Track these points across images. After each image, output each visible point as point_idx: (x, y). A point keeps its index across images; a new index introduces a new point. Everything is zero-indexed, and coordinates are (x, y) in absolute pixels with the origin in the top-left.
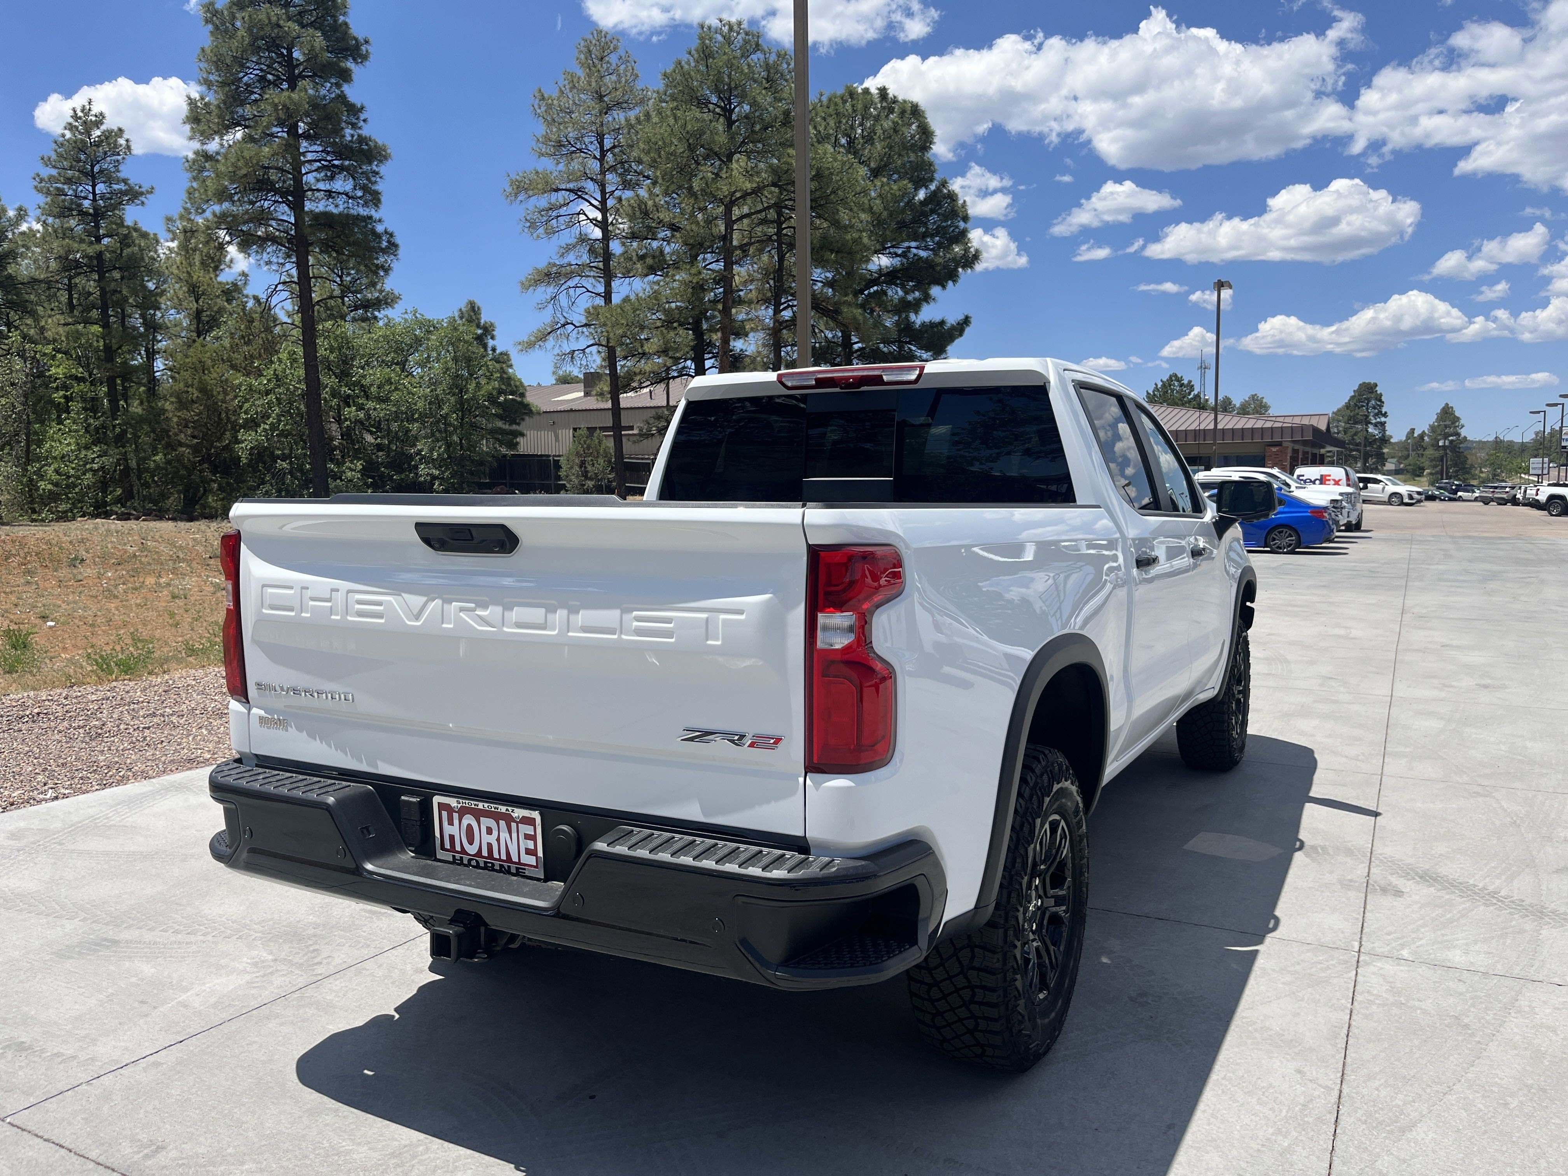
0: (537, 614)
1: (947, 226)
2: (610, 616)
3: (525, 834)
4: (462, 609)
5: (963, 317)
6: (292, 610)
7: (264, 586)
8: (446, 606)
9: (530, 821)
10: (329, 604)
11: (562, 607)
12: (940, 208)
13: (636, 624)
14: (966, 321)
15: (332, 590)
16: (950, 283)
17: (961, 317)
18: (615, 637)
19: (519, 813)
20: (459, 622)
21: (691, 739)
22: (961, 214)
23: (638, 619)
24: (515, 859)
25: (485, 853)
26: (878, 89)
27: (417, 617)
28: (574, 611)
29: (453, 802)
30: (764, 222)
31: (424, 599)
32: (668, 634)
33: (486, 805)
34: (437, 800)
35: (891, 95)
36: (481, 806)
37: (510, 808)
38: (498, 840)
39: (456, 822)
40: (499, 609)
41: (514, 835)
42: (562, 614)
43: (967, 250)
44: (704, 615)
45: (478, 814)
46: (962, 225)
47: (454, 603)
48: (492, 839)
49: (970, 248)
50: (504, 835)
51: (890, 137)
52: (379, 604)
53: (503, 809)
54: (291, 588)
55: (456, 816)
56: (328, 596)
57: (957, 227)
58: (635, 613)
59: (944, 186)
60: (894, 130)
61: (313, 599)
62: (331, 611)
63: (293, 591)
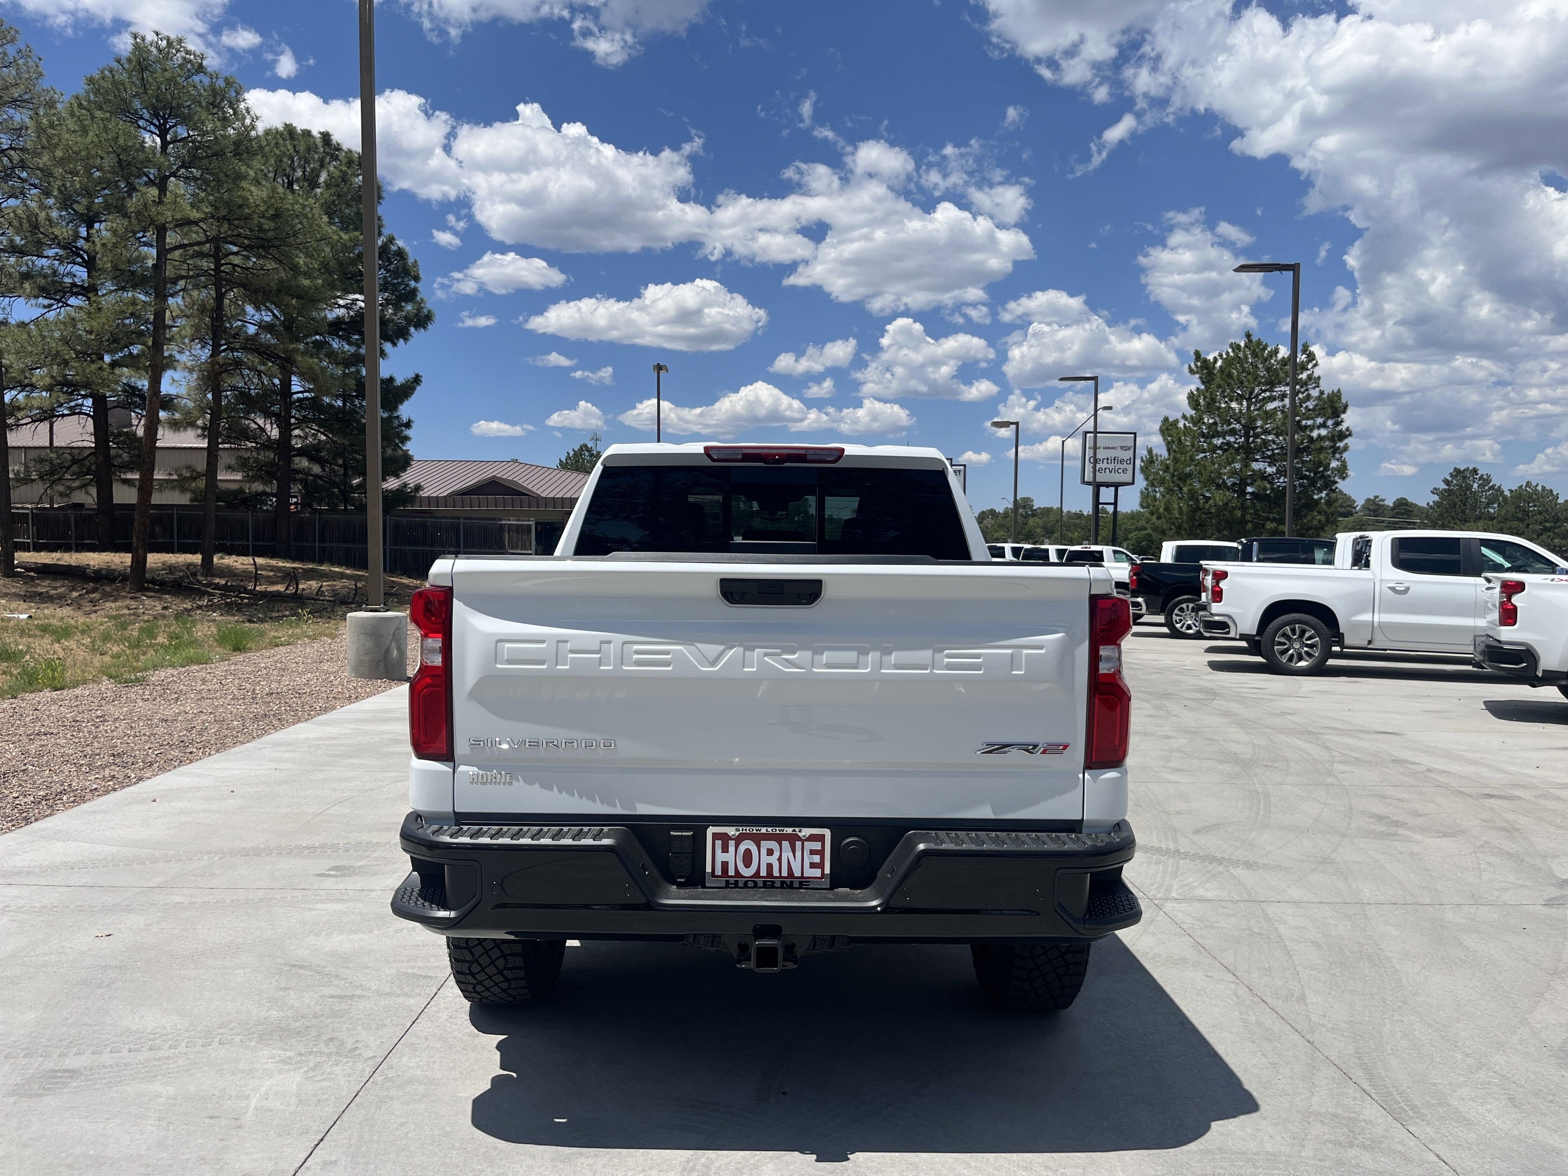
0: (851, 656)
1: (398, 283)
2: (925, 655)
3: (811, 850)
4: (766, 655)
5: (414, 376)
6: (542, 663)
7: (498, 641)
8: (748, 653)
9: (819, 838)
10: (598, 656)
11: (875, 649)
12: (390, 265)
13: (947, 660)
14: (417, 380)
15: (602, 642)
16: (401, 341)
17: (411, 375)
18: (928, 671)
19: (806, 832)
20: (762, 665)
21: (990, 752)
22: (412, 273)
23: (951, 656)
24: (797, 873)
25: (763, 873)
26: (320, 133)
27: (713, 663)
28: (887, 652)
29: (731, 831)
30: (201, 255)
31: (723, 647)
32: (977, 667)
33: (770, 829)
34: (711, 831)
35: (334, 142)
36: (763, 830)
37: (797, 829)
38: (780, 860)
39: (732, 849)
40: (809, 654)
41: (798, 854)
42: (874, 655)
43: (419, 309)
44: (1009, 651)
45: (757, 839)
46: (413, 283)
47: (757, 650)
48: (773, 860)
49: (422, 308)
50: (787, 854)
51: (338, 186)
52: (667, 653)
53: (789, 830)
54: (543, 642)
55: (732, 843)
56: (597, 648)
57: (407, 285)
58: (946, 652)
59: (391, 243)
60: (343, 179)
61: (572, 652)
62: (600, 662)
63: (544, 645)
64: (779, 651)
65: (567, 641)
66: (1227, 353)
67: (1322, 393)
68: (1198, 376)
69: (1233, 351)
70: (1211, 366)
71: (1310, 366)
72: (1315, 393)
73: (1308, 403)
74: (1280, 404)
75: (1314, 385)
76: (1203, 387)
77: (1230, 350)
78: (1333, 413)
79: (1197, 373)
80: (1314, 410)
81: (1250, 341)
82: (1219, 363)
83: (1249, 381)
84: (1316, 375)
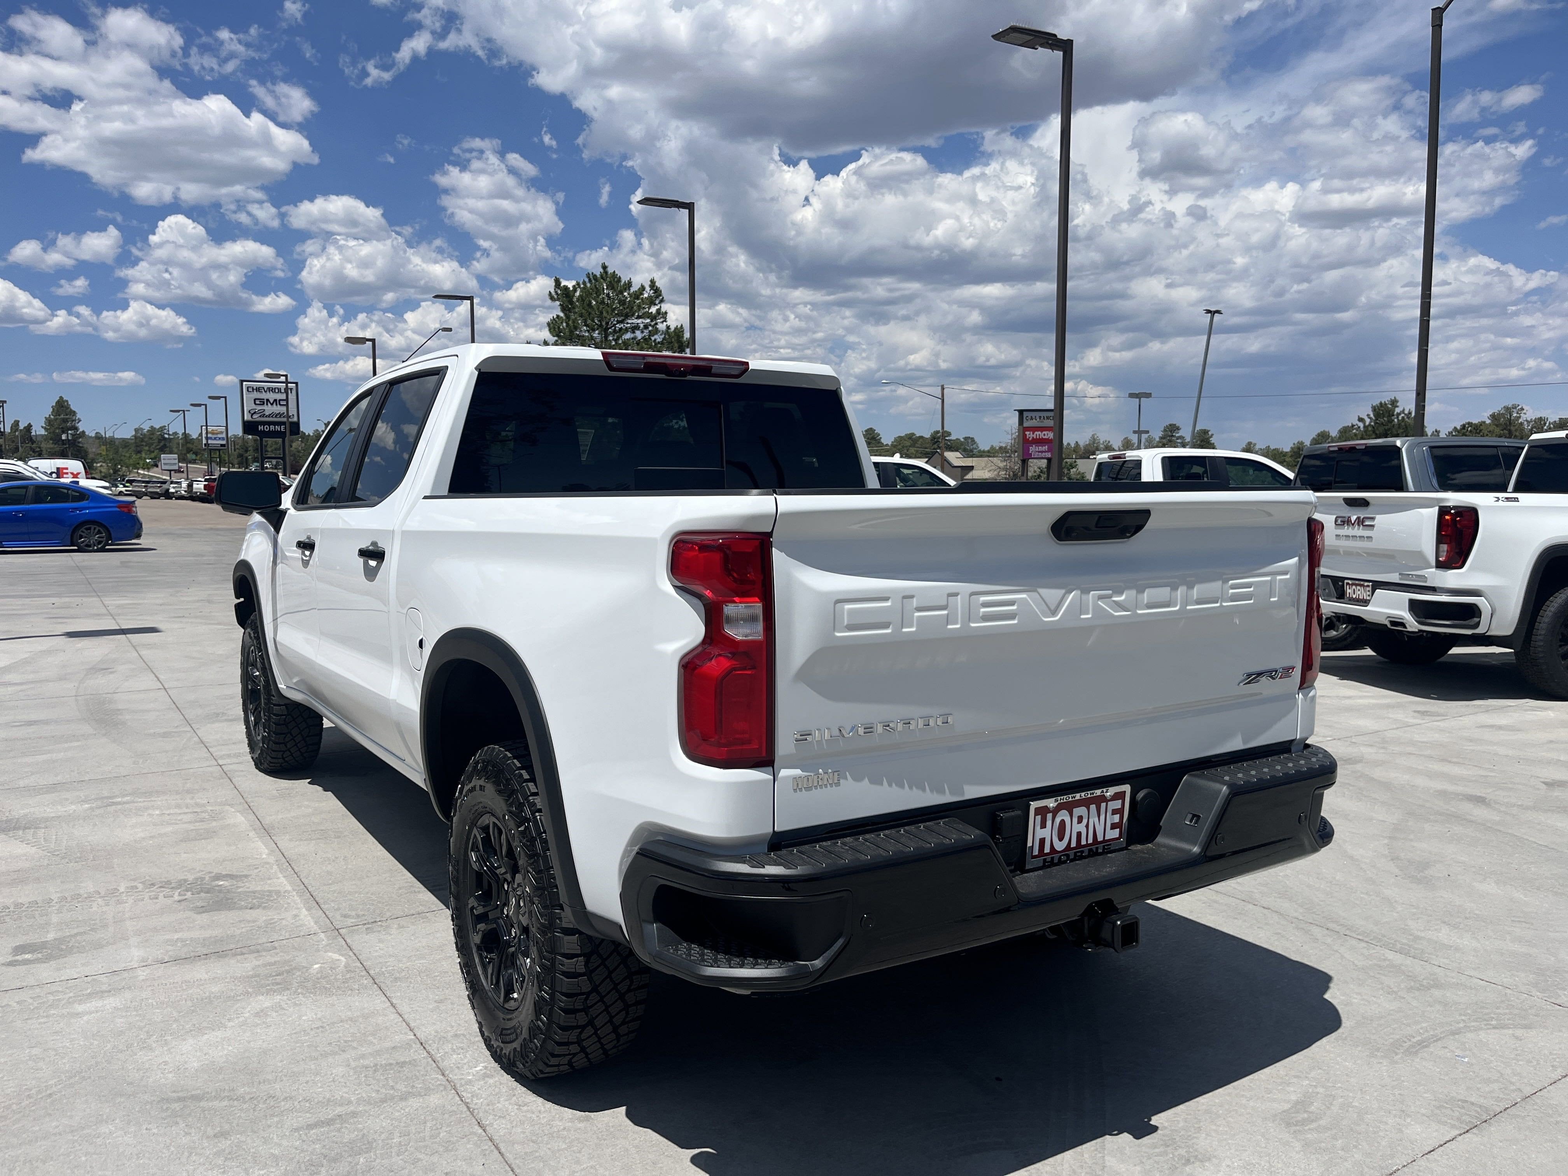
0: (1163, 593)
2: (1214, 587)
3: (1113, 810)
4: (1100, 598)
6: (886, 626)
7: (838, 601)
8: (1084, 597)
9: (1120, 796)
10: (945, 612)
11: (1182, 584)
13: (1231, 591)
15: (950, 595)
18: (1218, 605)
19: (1111, 792)
20: (1097, 610)
21: (1249, 683)
23: (1233, 587)
24: (1100, 838)
25: (1073, 844)
27: (1054, 613)
28: (1190, 587)
29: (1051, 803)
31: (1063, 591)
32: (1247, 597)
33: (1083, 794)
34: (1034, 805)
36: (1078, 796)
37: (1105, 790)
38: (1087, 826)
39: (1049, 823)
40: (1133, 592)
41: (1102, 817)
42: (1181, 591)
44: (1268, 578)
45: (1070, 807)
47: (1092, 593)
48: (1082, 828)
50: (1094, 819)
52: (1011, 603)
53: (1098, 792)
54: (886, 599)
55: (1050, 816)
56: (945, 603)
58: (1231, 582)
61: (919, 609)
62: (948, 620)
63: (888, 604)
64: (1110, 592)
65: (912, 597)
66: (584, 283)
67: (668, 327)
68: (558, 303)
69: (590, 281)
70: (572, 294)
71: (657, 302)
72: (662, 327)
73: (656, 337)
74: (632, 336)
75: (662, 320)
76: (562, 315)
77: (587, 280)
78: (679, 348)
79: (558, 299)
80: (662, 343)
81: (606, 273)
82: (578, 294)
83: (607, 312)
84: (663, 310)
